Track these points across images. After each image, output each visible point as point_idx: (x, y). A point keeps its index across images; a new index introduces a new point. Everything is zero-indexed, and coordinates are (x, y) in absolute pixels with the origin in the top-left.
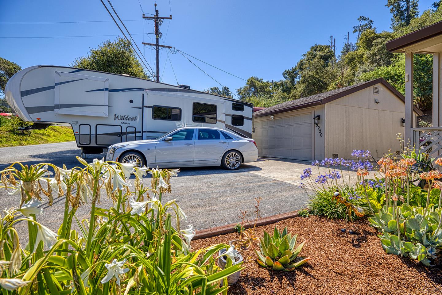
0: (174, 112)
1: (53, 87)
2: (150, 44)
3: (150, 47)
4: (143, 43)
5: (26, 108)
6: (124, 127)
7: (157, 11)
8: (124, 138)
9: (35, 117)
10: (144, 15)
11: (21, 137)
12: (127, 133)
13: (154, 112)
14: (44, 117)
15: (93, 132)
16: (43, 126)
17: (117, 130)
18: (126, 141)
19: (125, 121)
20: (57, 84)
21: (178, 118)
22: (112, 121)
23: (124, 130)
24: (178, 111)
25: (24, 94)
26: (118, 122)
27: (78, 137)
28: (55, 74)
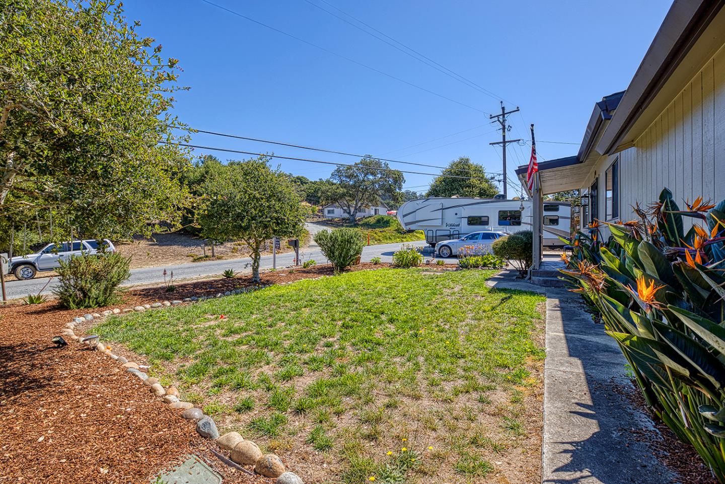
0: (483, 219)
1: (415, 211)
2: (497, 143)
3: (497, 145)
4: (490, 144)
5: (405, 223)
6: (452, 230)
7: (503, 109)
8: (452, 238)
9: (408, 227)
10: (491, 115)
11: (402, 236)
12: (453, 235)
13: (468, 221)
14: (412, 227)
15: (434, 235)
16: (410, 231)
17: (448, 233)
18: (453, 239)
19: (453, 227)
20: (417, 210)
21: (486, 223)
22: (444, 227)
23: (452, 233)
24: (487, 218)
25: (404, 216)
26: (448, 228)
27: (427, 237)
28: (416, 205)
